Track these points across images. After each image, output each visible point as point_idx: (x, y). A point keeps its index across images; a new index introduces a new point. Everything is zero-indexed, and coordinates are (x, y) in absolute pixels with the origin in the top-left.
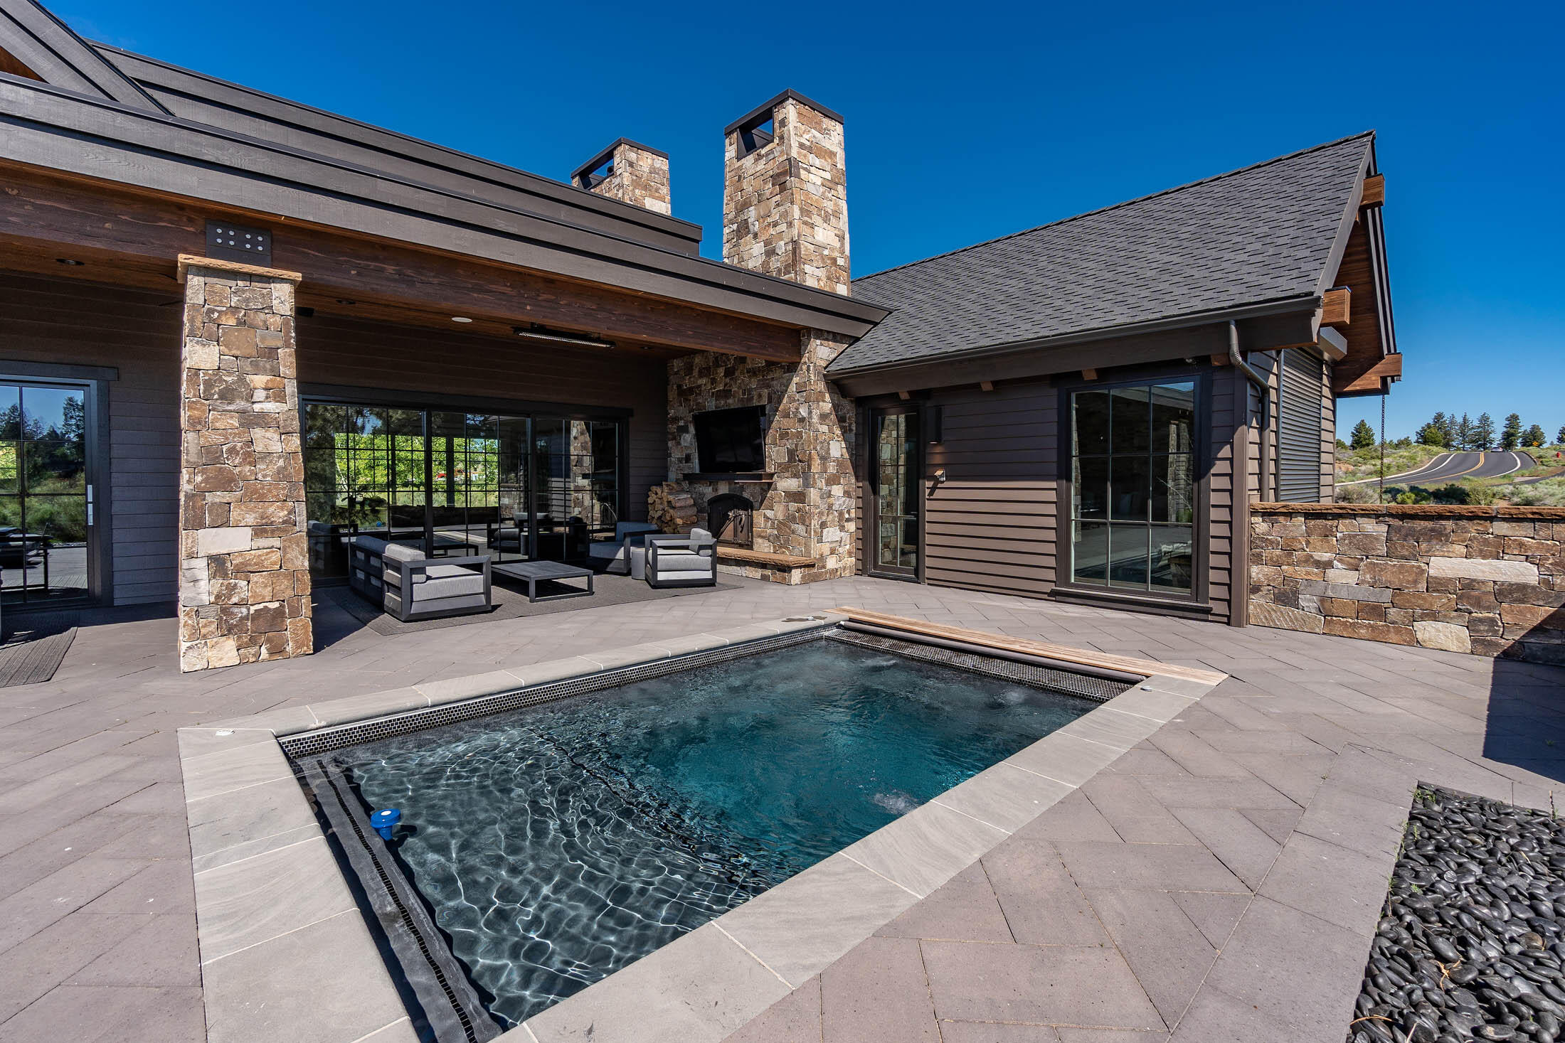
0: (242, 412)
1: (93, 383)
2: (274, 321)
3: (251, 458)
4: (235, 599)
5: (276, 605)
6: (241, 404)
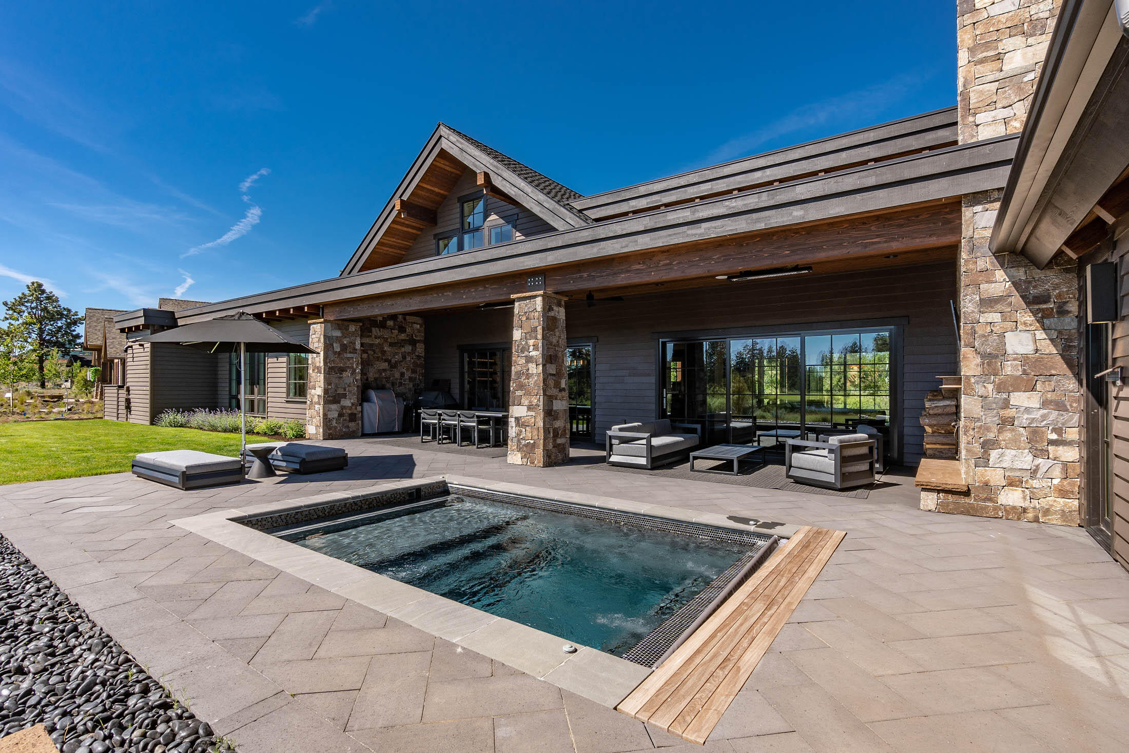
0: (526, 356)
1: (591, 344)
2: (536, 314)
3: (528, 376)
4: (521, 437)
5: (532, 442)
6: (526, 353)
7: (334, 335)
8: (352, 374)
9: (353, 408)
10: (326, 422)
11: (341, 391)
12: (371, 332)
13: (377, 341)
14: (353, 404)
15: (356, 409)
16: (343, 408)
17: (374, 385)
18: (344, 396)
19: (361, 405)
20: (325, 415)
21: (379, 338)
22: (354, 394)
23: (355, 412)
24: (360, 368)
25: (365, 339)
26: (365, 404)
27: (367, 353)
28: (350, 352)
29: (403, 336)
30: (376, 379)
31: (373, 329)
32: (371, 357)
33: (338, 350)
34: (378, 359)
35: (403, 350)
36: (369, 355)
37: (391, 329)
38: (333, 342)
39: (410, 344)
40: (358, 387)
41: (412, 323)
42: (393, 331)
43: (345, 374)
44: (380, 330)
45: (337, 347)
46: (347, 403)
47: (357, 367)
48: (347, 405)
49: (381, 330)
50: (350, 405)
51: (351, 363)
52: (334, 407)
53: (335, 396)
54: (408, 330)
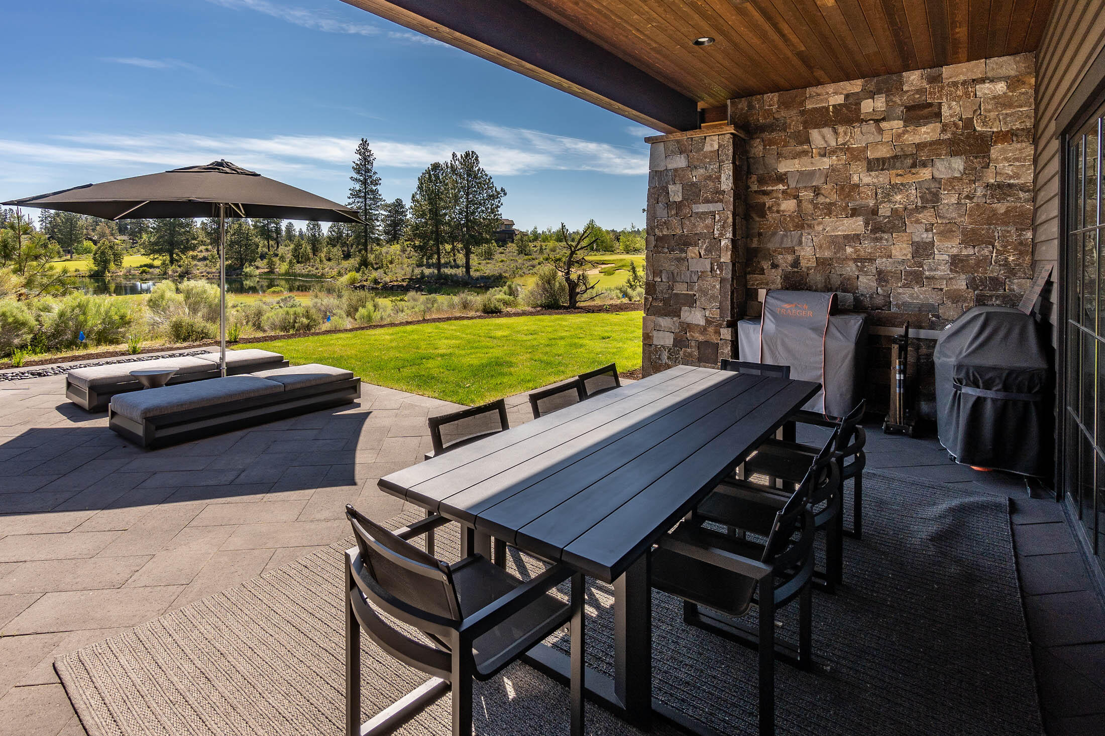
7: (670, 166)
8: (708, 251)
9: (711, 329)
10: (650, 352)
11: (681, 289)
12: (808, 141)
13: (826, 163)
14: (709, 322)
15: (718, 333)
16: (687, 327)
17: (817, 278)
18: (691, 301)
19: (733, 325)
20: (647, 338)
21: (833, 152)
22: (713, 297)
23: (714, 339)
24: (729, 235)
25: (789, 162)
26: (742, 326)
27: (796, 197)
28: (707, 201)
29: (927, 133)
30: (822, 263)
31: (815, 134)
32: (808, 207)
33: (678, 199)
34: (829, 210)
35: (925, 174)
36: (800, 202)
37: (877, 121)
38: (668, 183)
39: (954, 154)
40: (722, 281)
41: (964, 83)
42: (884, 125)
43: (692, 252)
44: (836, 132)
45: (676, 193)
46: (695, 317)
47: (721, 235)
48: (695, 322)
49: (841, 129)
50: (702, 322)
51: (707, 227)
52: (665, 322)
53: (669, 299)
54: (950, 110)
